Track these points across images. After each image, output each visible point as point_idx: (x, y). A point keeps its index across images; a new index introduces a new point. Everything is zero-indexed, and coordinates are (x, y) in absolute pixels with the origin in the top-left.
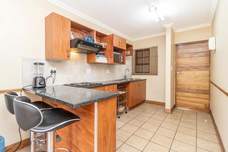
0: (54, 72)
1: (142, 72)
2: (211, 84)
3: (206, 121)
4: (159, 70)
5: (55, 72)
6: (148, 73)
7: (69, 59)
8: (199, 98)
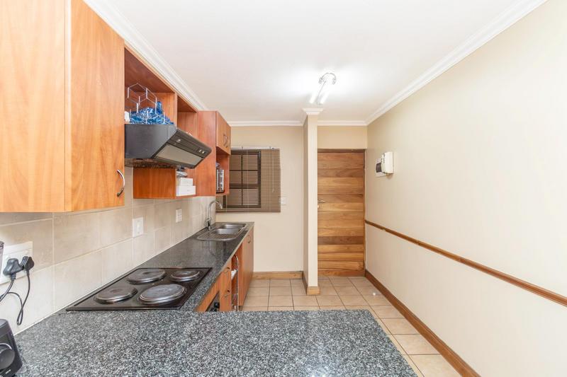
0: (23, 268)
1: (242, 207)
2: (366, 224)
3: (374, 294)
4: (283, 200)
5: (29, 264)
6: (258, 207)
7: (120, 202)
8: (351, 252)
